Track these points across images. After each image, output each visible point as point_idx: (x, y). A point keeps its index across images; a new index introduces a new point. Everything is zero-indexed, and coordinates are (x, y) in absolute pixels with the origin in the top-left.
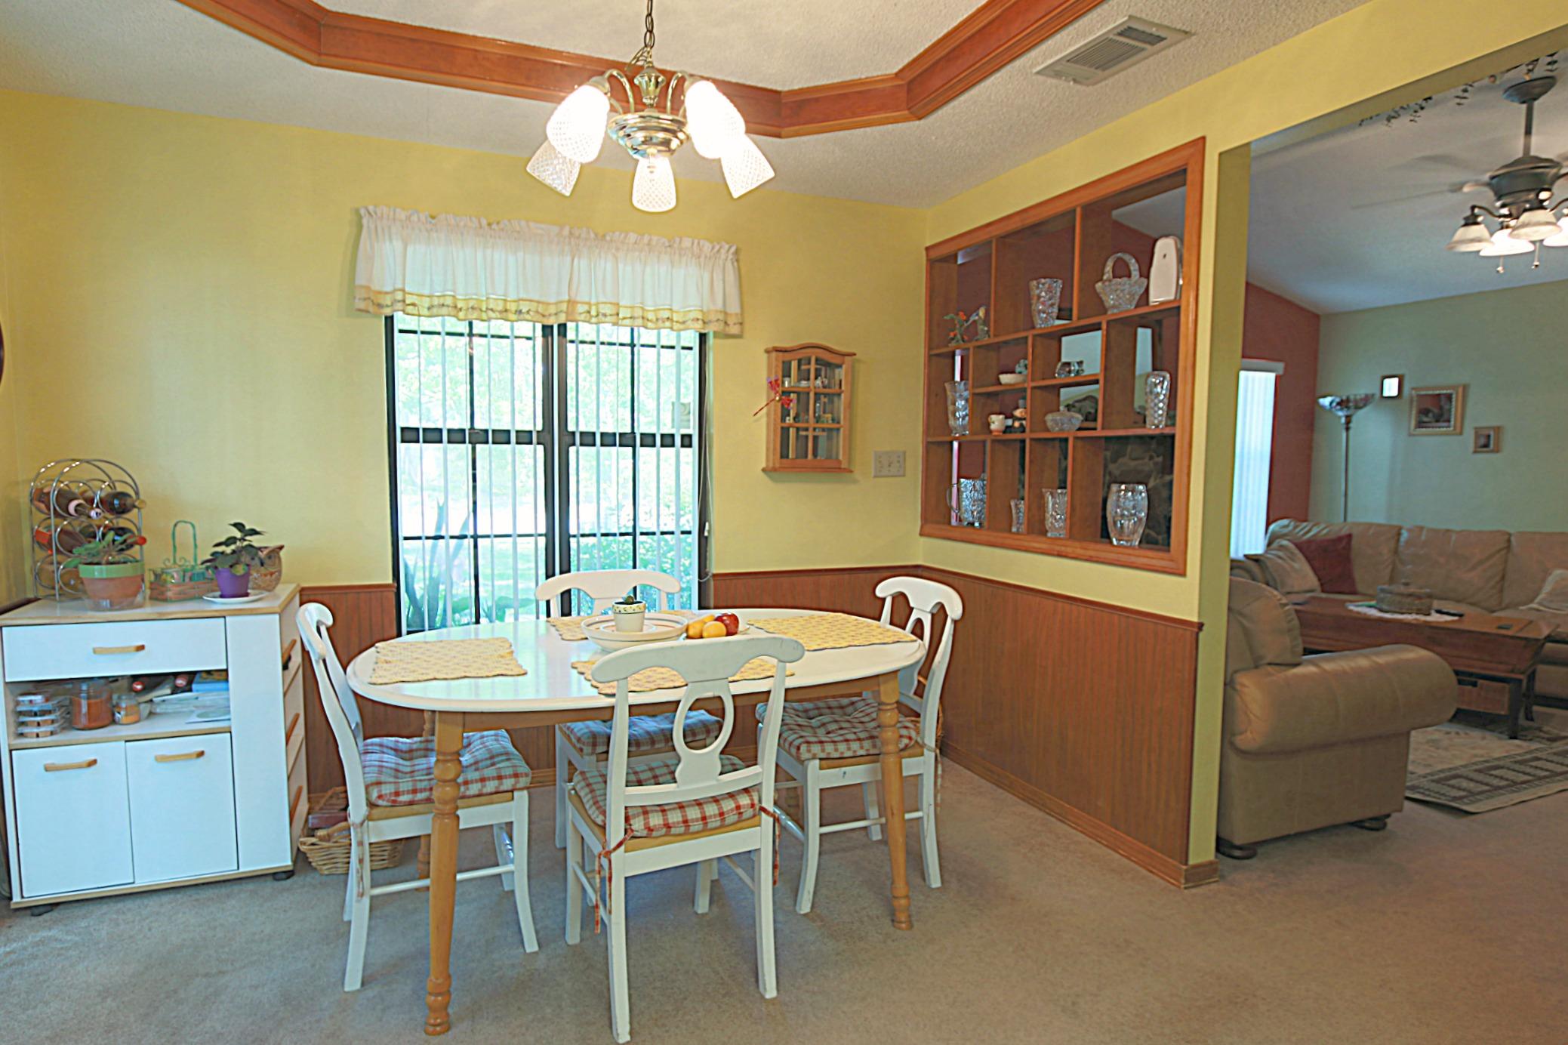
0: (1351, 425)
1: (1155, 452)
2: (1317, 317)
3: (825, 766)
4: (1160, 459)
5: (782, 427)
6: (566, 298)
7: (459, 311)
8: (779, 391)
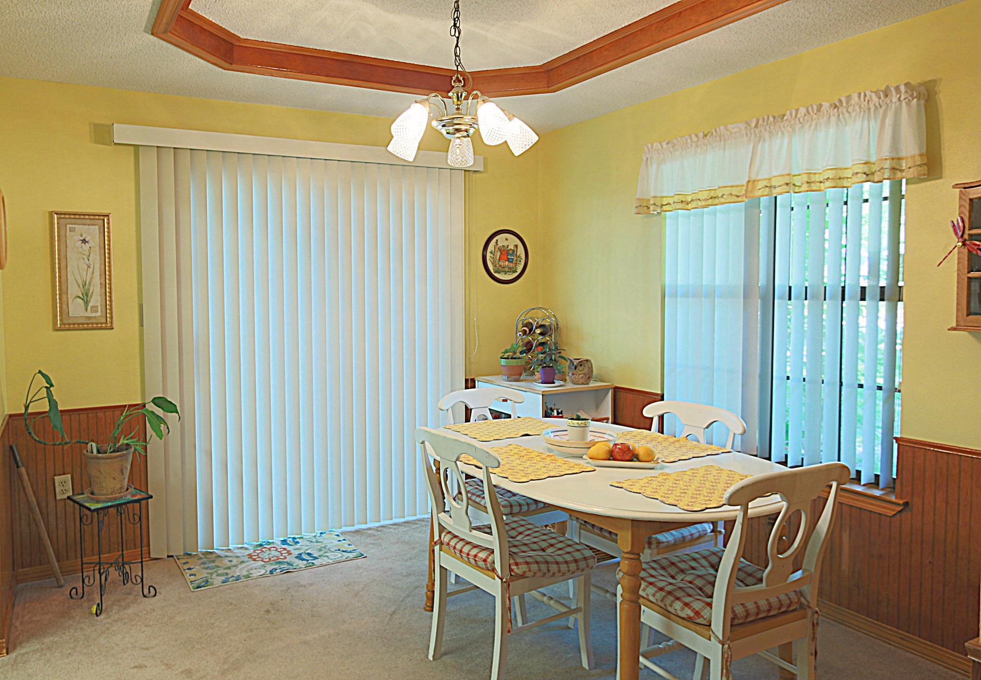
5: (969, 278)
6: (747, 179)
7: (688, 204)
8: (962, 236)
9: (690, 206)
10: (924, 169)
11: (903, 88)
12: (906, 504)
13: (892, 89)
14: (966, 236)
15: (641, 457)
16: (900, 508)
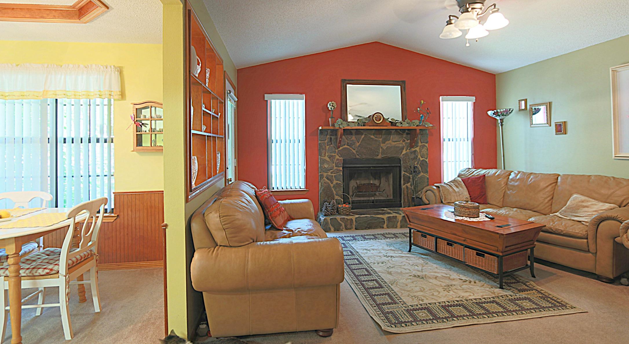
0: (503, 123)
2: (495, 75)
3: (6, 280)
4: (409, 141)
5: (137, 134)
6: (43, 89)
7: (6, 97)
8: (134, 120)
9: (7, 98)
10: (120, 96)
11: (112, 67)
12: (118, 216)
13: (109, 66)
14: (135, 120)
15: (3, 216)
16: (115, 218)
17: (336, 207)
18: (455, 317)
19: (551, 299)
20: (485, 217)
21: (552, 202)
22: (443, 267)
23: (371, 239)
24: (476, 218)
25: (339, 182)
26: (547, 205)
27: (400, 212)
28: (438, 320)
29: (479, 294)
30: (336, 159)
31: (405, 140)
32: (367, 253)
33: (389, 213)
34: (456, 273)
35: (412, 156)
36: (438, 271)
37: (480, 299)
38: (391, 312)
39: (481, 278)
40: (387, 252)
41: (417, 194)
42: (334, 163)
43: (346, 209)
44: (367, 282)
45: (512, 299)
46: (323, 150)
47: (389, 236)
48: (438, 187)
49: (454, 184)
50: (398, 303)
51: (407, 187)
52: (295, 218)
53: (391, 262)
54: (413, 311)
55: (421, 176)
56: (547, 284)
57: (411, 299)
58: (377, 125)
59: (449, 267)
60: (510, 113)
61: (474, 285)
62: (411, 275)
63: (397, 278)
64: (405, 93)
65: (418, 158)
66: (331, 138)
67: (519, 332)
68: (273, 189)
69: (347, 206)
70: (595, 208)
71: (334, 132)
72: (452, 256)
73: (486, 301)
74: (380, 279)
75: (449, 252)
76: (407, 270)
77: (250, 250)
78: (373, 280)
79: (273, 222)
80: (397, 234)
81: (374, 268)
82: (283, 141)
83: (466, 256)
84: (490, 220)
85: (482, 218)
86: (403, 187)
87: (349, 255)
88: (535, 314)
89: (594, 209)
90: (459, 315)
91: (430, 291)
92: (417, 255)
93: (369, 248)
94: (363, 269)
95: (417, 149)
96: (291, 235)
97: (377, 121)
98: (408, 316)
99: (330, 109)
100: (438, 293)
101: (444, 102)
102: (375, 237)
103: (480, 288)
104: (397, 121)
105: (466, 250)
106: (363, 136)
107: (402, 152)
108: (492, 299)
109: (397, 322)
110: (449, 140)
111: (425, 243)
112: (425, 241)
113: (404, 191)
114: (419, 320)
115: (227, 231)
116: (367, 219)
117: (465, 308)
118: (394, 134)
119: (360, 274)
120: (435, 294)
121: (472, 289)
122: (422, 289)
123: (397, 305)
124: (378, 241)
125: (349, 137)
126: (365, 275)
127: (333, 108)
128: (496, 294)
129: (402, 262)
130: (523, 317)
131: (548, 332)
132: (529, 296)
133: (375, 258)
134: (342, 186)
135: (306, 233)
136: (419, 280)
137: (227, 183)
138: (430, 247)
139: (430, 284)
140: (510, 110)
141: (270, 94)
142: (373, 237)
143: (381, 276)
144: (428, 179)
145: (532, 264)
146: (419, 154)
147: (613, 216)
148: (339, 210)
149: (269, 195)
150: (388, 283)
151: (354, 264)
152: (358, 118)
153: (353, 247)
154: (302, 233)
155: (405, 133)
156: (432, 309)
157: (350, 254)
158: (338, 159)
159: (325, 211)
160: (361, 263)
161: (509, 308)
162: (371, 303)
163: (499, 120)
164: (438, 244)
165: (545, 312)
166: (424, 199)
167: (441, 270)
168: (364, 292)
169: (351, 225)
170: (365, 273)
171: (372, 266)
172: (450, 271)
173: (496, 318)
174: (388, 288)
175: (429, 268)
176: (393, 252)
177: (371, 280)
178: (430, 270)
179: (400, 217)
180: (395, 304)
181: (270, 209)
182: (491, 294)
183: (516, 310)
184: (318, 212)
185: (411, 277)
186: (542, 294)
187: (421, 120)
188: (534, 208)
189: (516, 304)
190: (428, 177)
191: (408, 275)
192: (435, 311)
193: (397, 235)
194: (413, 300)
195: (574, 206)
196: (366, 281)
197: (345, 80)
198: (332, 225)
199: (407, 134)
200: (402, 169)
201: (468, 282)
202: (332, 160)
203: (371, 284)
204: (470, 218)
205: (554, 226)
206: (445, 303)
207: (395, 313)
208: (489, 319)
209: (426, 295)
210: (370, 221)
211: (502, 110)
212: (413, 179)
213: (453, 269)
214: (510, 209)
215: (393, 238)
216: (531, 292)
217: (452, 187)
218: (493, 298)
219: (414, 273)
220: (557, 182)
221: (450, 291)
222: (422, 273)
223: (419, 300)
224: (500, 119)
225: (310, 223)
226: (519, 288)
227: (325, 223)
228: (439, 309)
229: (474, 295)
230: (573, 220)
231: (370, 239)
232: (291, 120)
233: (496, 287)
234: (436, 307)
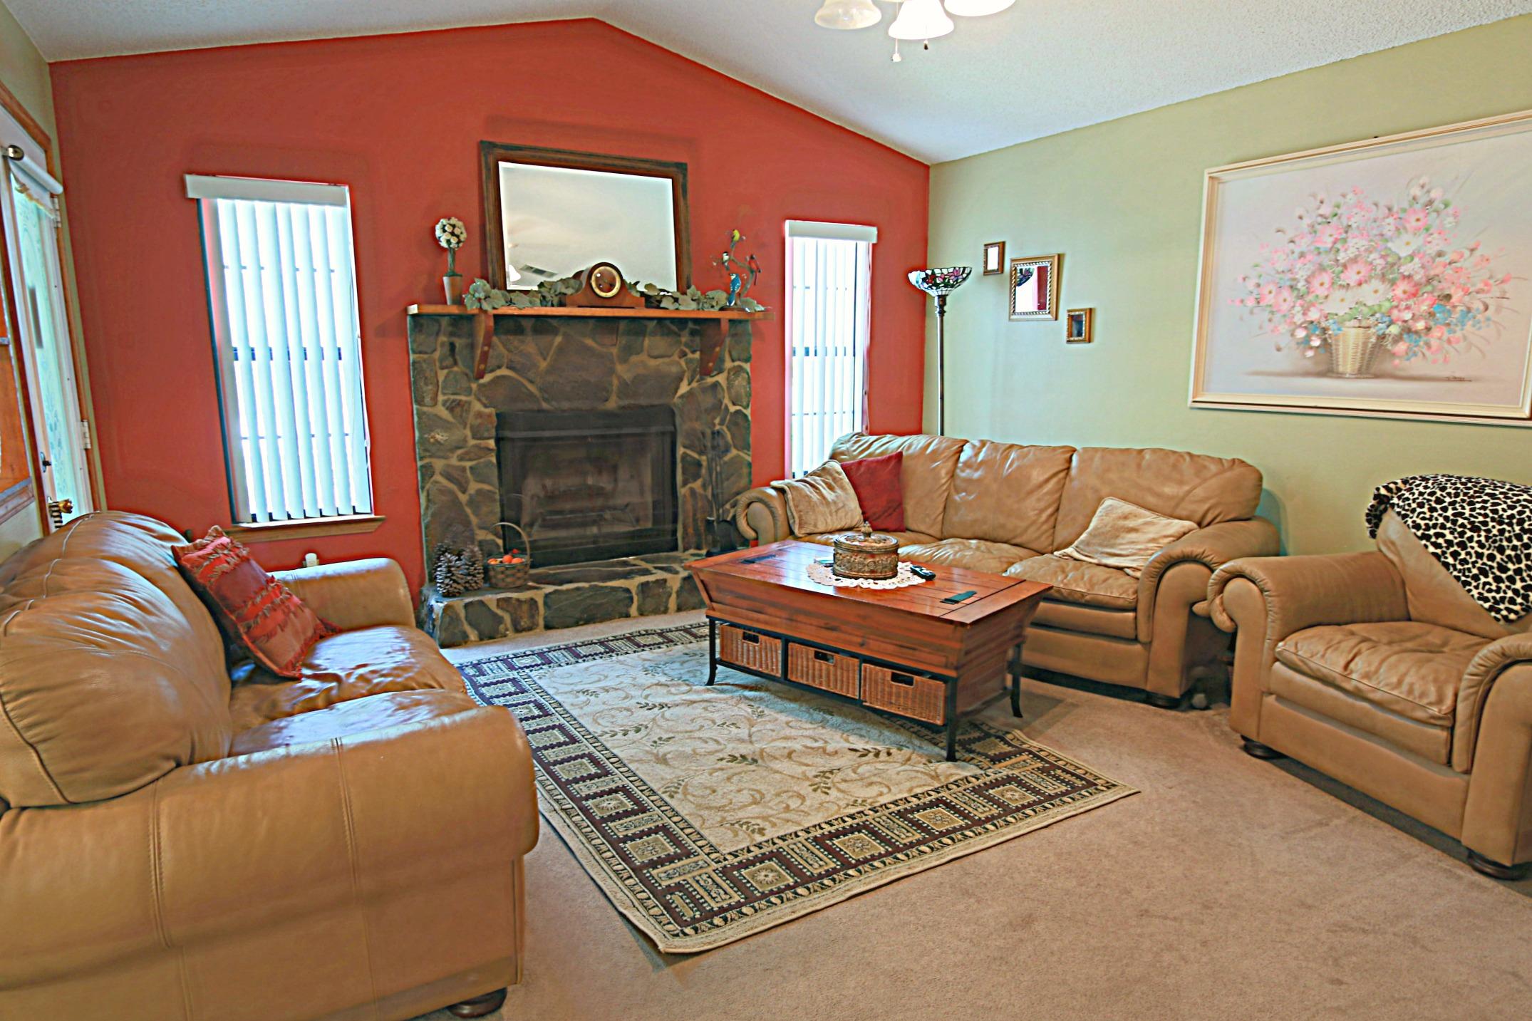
0: (946, 308)
1: (686, 345)
2: (927, 167)
4: (697, 355)
17: (479, 566)
18: (854, 866)
19: (1064, 770)
20: (910, 575)
21: (1056, 519)
22: (804, 720)
23: (596, 654)
24: (891, 578)
25: (486, 487)
26: (1045, 527)
27: (676, 566)
28: (810, 885)
29: (901, 787)
30: (472, 414)
31: (687, 350)
32: (587, 703)
33: (646, 572)
34: (839, 733)
35: (708, 401)
36: (794, 732)
37: (906, 799)
38: (679, 887)
39: (901, 738)
40: (647, 692)
41: (721, 511)
42: (468, 426)
43: (515, 571)
44: (599, 799)
45: (979, 786)
46: (426, 384)
47: (649, 640)
48: (781, 491)
49: (823, 481)
50: (695, 854)
51: (693, 491)
52: (343, 626)
53: (661, 722)
54: (738, 871)
55: (732, 458)
56: (1050, 731)
57: (730, 834)
58: (604, 303)
59: (818, 716)
60: (964, 279)
61: (887, 762)
62: (721, 756)
63: (683, 774)
64: (686, 204)
65: (723, 407)
66: (452, 346)
67: (1007, 878)
68: (254, 519)
69: (515, 561)
70: (1152, 532)
71: (462, 322)
72: (829, 686)
73: (921, 803)
74: (637, 783)
75: (821, 676)
76: (711, 743)
77: (165, 806)
78: (616, 791)
79: (260, 655)
80: (671, 631)
81: (616, 751)
82: (278, 354)
83: (865, 685)
84: (924, 581)
85: (905, 577)
86: (682, 491)
87: (533, 718)
88: (1035, 819)
89: (1151, 536)
90: (861, 857)
91: (779, 799)
92: (732, 692)
93: (592, 688)
94: (582, 756)
95: (721, 379)
96: (334, 692)
97: (602, 290)
98: (729, 890)
99: (444, 244)
100: (799, 802)
101: (796, 239)
102: (609, 649)
103: (903, 768)
104: (662, 293)
105: (865, 668)
106: (559, 339)
107: (677, 388)
108: (934, 796)
109: (698, 915)
110: (807, 353)
111: (755, 658)
112: (755, 651)
113: (684, 503)
114: (759, 895)
115: (46, 751)
116: (579, 596)
117: (874, 833)
118: (654, 334)
119: (574, 775)
120: (793, 806)
121: (884, 775)
122: (758, 796)
123: (693, 859)
124: (618, 662)
125: (515, 340)
126: (591, 777)
127: (454, 240)
128: (942, 778)
129: (692, 720)
130: (1009, 833)
131: (1069, 864)
132: (1016, 772)
133: (613, 717)
134: (497, 497)
135: (389, 679)
136: (745, 769)
137: (51, 521)
138: (767, 668)
139: (777, 776)
140: (963, 272)
141: (207, 174)
142: (603, 650)
143: (637, 772)
144: (750, 464)
145: (1016, 682)
146: (726, 395)
147: (1194, 554)
148: (492, 573)
149: (233, 560)
150: (660, 793)
151: (552, 746)
152: (542, 279)
153: (544, 687)
154: (376, 681)
155: (686, 332)
156: (791, 852)
157: (536, 712)
158: (479, 415)
159: (447, 581)
160: (573, 740)
161: (975, 812)
162: (615, 868)
163: (936, 299)
164: (790, 658)
165: (1055, 810)
166: (742, 524)
167: (801, 728)
168: (593, 835)
169: (532, 617)
170: (587, 769)
171: (608, 745)
172: (823, 727)
173: (951, 848)
174: (663, 808)
175: (769, 726)
176: (664, 690)
177: (611, 792)
178: (770, 733)
179: (675, 582)
180: (688, 857)
181: (245, 610)
182: (929, 781)
183: (992, 815)
184: (422, 584)
185: (724, 762)
186: (1042, 759)
187: (734, 291)
188: (1014, 538)
189: (990, 799)
190: (749, 459)
191: (713, 758)
192: (799, 859)
193: (669, 634)
194: (736, 835)
195: (1108, 528)
196: (595, 796)
197: (493, 145)
198: (470, 624)
199: (693, 333)
200: (680, 440)
201: (871, 755)
202: (461, 416)
203: (610, 804)
204: (874, 579)
205: (1066, 584)
206: (821, 828)
207: (691, 886)
208: (935, 853)
209: (770, 812)
210: (589, 601)
211: (945, 271)
212: (710, 470)
213: (831, 722)
214: (963, 544)
215: (658, 645)
216: (1019, 758)
217: (817, 488)
218: (937, 790)
219: (731, 748)
220: (1068, 469)
221: (829, 788)
222: (750, 747)
223: (753, 831)
224: (939, 296)
225: (400, 643)
226: (991, 753)
227: (447, 619)
228: (808, 849)
229: (890, 790)
230: (1106, 566)
231: (593, 656)
232: (303, 277)
233: (939, 758)
234: (800, 845)
